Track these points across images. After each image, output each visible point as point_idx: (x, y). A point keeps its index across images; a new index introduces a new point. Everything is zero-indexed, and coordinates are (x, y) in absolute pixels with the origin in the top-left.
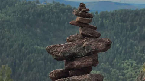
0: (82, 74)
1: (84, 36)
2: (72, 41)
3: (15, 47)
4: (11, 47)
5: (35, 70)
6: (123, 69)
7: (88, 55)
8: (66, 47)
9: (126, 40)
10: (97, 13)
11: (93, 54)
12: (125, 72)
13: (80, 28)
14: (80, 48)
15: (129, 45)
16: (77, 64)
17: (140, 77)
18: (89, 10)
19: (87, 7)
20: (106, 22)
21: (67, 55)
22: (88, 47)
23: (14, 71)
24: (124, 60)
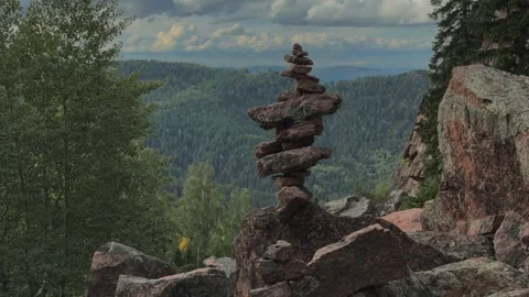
0: (300, 148)
1: (301, 92)
2: (285, 100)
3: (217, 137)
4: (212, 136)
5: (247, 168)
6: (373, 163)
7: (308, 119)
8: (275, 109)
9: (376, 120)
10: (332, 83)
11: (315, 117)
12: (376, 166)
13: (295, 80)
14: (296, 110)
15: (380, 128)
16: (292, 132)
17: (396, 173)
18: (306, 54)
19: (304, 50)
20: (345, 97)
21: (277, 120)
22: (307, 107)
23: (217, 170)
24: (374, 149)
